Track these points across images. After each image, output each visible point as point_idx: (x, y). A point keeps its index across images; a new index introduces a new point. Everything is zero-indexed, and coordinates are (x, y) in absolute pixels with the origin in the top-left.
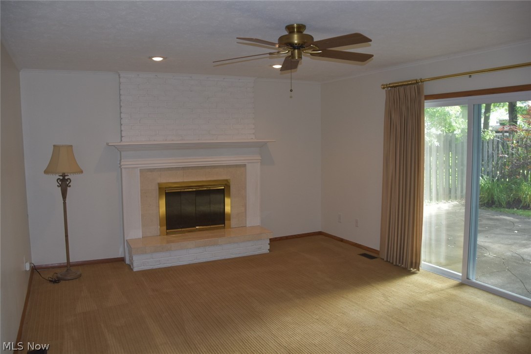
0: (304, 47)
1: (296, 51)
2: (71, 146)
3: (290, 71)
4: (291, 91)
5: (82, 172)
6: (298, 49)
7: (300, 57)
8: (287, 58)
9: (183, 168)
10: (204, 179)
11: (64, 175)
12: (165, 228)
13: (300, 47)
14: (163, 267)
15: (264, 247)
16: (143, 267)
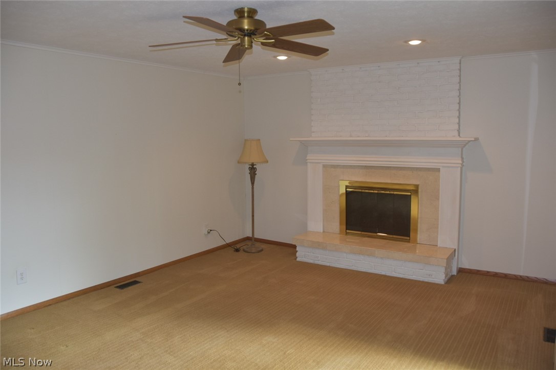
0: (256, 35)
1: (246, 38)
2: (259, 140)
3: (238, 61)
4: (240, 84)
5: (267, 162)
6: (248, 36)
7: (251, 46)
8: (234, 46)
9: (366, 167)
10: (389, 181)
11: (253, 165)
12: (345, 227)
13: (251, 34)
14: (321, 264)
15: (438, 276)
16: (304, 259)
